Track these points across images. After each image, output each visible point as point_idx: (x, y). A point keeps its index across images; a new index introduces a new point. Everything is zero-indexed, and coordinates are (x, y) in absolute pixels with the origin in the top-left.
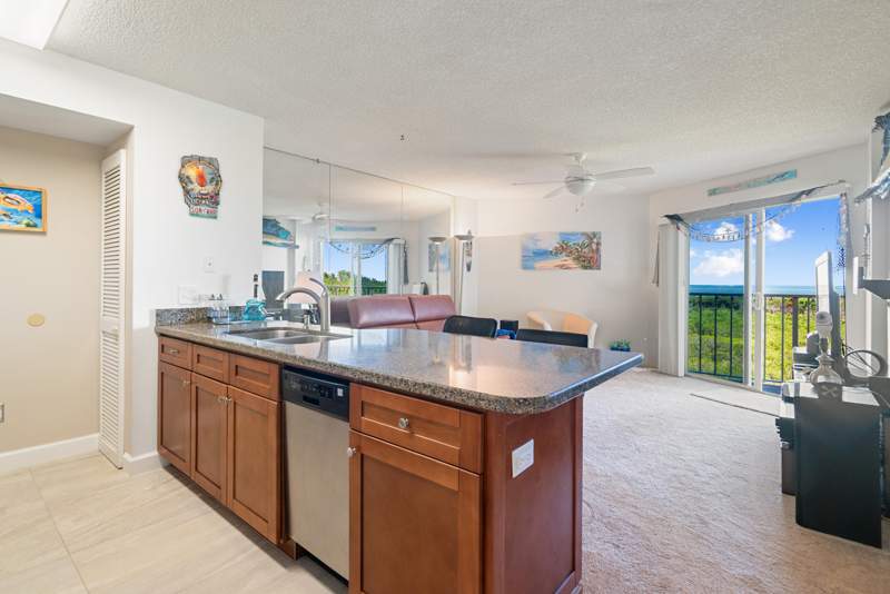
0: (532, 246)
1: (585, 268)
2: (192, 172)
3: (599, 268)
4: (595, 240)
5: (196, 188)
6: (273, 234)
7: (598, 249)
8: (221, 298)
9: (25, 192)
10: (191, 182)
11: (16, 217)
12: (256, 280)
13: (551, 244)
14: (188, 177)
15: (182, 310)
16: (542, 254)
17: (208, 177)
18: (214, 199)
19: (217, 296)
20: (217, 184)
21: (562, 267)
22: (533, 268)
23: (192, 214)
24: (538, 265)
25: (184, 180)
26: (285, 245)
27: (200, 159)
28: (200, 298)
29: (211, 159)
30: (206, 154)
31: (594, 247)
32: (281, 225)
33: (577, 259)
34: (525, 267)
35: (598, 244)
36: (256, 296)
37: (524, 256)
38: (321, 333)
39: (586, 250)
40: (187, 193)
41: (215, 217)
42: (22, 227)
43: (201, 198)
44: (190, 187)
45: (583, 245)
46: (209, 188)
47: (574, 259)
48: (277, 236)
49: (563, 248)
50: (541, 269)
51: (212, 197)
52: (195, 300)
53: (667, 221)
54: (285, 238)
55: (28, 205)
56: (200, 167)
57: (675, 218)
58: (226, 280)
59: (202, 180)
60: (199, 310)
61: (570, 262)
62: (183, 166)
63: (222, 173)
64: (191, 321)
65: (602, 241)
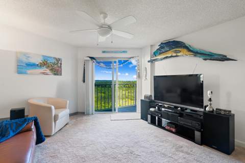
0: (25, 60)
1: (55, 74)
3: (61, 75)
4: (60, 62)
7: (61, 67)
13: (38, 60)
16: (33, 66)
21: (44, 73)
22: (26, 73)
24: (29, 72)
31: (59, 65)
33: (51, 70)
34: (19, 72)
35: (61, 64)
37: (18, 65)
39: (55, 66)
45: (54, 64)
47: (50, 70)
49: (44, 64)
50: (31, 74)
53: (89, 59)
57: (92, 58)
61: (48, 71)
65: (62, 63)
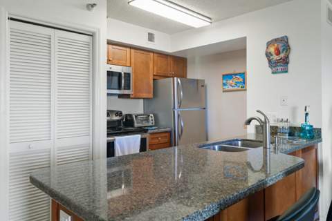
2: (272, 50)
5: (274, 57)
8: (287, 121)
9: (240, 74)
10: (272, 55)
11: (238, 85)
14: (270, 53)
17: (281, 49)
18: (285, 61)
20: (286, 52)
23: (273, 73)
25: (268, 55)
27: (276, 40)
28: (278, 121)
29: (282, 38)
30: (279, 36)
36: (306, 121)
40: (270, 61)
41: (286, 72)
42: (240, 88)
43: (278, 62)
44: (271, 57)
46: (282, 55)
51: (284, 60)
52: (275, 121)
55: (241, 80)
56: (276, 45)
58: (294, 110)
59: (278, 52)
62: (267, 48)
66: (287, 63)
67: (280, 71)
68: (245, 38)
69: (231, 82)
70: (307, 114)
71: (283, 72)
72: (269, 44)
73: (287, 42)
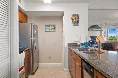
2: (74, 18)
5: (74, 20)
6: (97, 28)
8: (79, 42)
9: (53, 25)
11: (52, 29)
12: (86, 38)
14: (73, 19)
15: (72, 44)
17: (77, 18)
18: (78, 22)
19: (78, 41)
23: (74, 26)
25: (72, 19)
26: (99, 30)
27: (75, 15)
28: (75, 42)
29: (77, 14)
30: (76, 13)
32: (99, 26)
36: (86, 41)
38: (98, 51)
40: (73, 21)
41: (78, 26)
42: (53, 31)
43: (75, 22)
44: (73, 20)
46: (77, 20)
48: (98, 28)
54: (100, 29)
55: (53, 27)
56: (75, 16)
59: (75, 19)
60: (75, 44)
62: (72, 17)
63: (79, 17)
64: (74, 46)
66: (78, 23)
67: (76, 25)
68: (64, 12)
69: (49, 28)
70: (86, 39)
71: (77, 26)
72: (73, 16)
73: (78, 16)
